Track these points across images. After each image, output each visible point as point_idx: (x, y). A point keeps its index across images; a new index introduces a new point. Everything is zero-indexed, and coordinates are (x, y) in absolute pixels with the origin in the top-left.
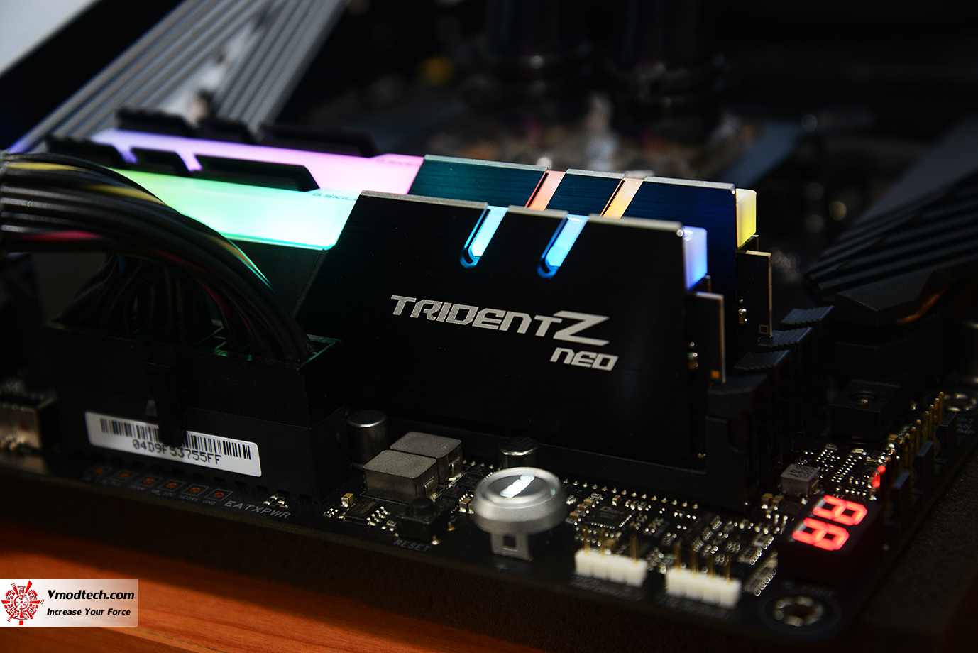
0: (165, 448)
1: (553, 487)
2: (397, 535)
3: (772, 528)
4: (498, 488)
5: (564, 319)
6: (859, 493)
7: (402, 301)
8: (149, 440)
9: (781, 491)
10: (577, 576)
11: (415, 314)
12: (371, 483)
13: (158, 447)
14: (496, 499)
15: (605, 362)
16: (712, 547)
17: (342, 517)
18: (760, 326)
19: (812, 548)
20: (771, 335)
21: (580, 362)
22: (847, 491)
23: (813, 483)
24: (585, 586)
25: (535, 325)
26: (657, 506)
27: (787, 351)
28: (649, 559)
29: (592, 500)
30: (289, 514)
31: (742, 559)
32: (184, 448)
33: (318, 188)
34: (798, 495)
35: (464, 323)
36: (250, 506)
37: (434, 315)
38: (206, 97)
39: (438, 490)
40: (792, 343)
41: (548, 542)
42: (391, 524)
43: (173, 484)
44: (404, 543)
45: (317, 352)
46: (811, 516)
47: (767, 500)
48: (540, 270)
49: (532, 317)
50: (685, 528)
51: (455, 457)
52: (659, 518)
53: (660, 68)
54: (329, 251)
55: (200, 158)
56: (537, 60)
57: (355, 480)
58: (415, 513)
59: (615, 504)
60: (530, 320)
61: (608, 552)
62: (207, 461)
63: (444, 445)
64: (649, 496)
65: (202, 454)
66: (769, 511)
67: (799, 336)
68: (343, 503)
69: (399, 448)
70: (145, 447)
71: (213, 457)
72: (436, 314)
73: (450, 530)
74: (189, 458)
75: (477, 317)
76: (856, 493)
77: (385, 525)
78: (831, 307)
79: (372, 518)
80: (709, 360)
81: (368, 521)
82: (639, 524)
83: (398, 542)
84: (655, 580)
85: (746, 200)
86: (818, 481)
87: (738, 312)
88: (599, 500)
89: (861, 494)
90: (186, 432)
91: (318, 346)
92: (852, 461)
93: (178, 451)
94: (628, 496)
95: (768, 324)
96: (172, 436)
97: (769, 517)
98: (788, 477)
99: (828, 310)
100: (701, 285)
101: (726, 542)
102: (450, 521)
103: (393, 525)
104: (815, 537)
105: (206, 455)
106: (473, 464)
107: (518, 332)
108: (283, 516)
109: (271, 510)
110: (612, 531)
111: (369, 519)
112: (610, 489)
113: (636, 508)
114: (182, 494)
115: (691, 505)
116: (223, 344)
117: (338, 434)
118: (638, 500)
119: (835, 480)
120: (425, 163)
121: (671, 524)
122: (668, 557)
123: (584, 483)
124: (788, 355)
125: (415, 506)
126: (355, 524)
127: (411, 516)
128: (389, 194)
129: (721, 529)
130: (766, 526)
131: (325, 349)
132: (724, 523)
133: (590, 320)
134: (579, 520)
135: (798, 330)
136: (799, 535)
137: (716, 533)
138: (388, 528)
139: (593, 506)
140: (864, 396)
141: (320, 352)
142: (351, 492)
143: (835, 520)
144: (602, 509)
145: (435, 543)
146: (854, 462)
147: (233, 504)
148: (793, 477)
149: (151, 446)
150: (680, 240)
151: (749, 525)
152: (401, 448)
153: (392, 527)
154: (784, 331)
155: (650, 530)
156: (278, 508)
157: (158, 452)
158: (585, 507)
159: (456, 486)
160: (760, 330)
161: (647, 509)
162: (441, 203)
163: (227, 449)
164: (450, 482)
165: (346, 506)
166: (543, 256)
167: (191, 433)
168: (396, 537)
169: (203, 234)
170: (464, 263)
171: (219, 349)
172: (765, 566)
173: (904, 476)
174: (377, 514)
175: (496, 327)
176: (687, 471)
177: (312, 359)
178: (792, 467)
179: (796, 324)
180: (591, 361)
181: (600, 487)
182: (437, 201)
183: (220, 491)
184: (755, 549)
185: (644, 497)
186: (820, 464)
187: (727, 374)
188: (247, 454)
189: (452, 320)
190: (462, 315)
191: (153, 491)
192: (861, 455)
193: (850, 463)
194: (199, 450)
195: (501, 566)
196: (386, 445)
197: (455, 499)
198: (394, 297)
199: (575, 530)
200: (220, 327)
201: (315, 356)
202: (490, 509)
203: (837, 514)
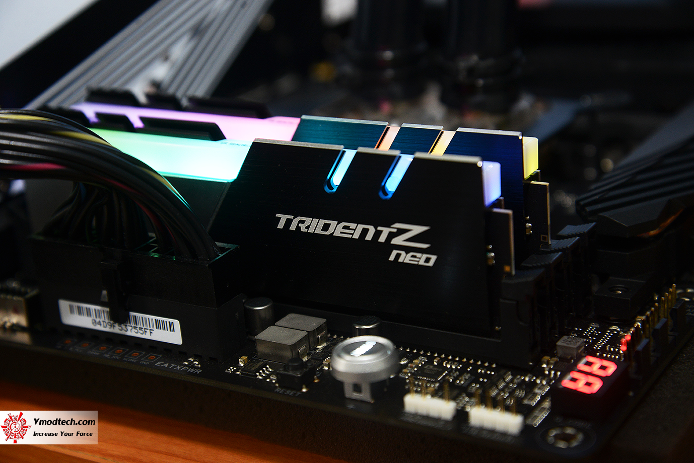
0: (114, 325)
1: (389, 349)
2: (277, 385)
3: (549, 381)
4: (349, 350)
5: (399, 229)
6: (613, 356)
7: (284, 218)
8: (103, 320)
9: (557, 355)
10: (405, 413)
11: (293, 227)
12: (261, 349)
13: (110, 324)
14: (347, 357)
15: (428, 260)
16: (504, 393)
17: (238, 373)
18: (542, 236)
19: (575, 392)
20: (550, 242)
21: (410, 260)
22: (605, 355)
23: (579, 349)
24: (411, 420)
25: (378, 234)
26: (467, 365)
27: (560, 253)
28: (458, 401)
29: (420, 361)
30: (201, 371)
31: (526, 402)
32: (128, 325)
33: (225, 138)
34: (569, 357)
35: (327, 233)
36: (173, 365)
37: (306, 228)
38: (156, 84)
39: (308, 354)
40: (565, 247)
41: (385, 390)
42: (273, 377)
43: (120, 350)
44: (282, 391)
45: (222, 254)
46: (576, 369)
47: (546, 361)
48: (381, 194)
49: (376, 228)
50: (485, 380)
51: (322, 331)
52: (467, 374)
53: (474, 58)
54: (232, 183)
55: (143, 119)
56: (388, 55)
57: (249, 347)
58: (290, 369)
59: (435, 364)
60: (374, 230)
61: (429, 397)
62: (144, 334)
63: (314, 323)
64: (461, 359)
65: (141, 329)
66: (547, 369)
67: (569, 243)
68: (240, 363)
69: (281, 325)
70: (100, 325)
71: (148, 331)
72: (308, 227)
73: (316, 381)
74: (131, 332)
75: (337, 229)
76: (611, 356)
77: (269, 378)
78: (594, 223)
79: (260, 373)
80: (503, 258)
81: (257, 375)
82: (452, 377)
83: (277, 390)
84: (461, 415)
85: (531, 146)
86: (583, 347)
87: (525, 226)
88: (424, 361)
89: (615, 357)
90: (129, 313)
91: (222, 250)
92: (610, 335)
93: (124, 327)
94: (446, 359)
95: (548, 235)
96: (119, 316)
97: (547, 372)
98: (562, 344)
99: (592, 225)
100: (497, 203)
101: (514, 390)
102: (315, 375)
103: (275, 378)
104: (578, 384)
105: (143, 330)
106: (335, 337)
107: (366, 239)
108: (197, 372)
109: (188, 368)
110: (433, 382)
111: (258, 374)
112: (433, 353)
113: (451, 366)
114: (126, 358)
115: (490, 364)
116: (155, 249)
117: (237, 314)
118: (453, 361)
119: (597, 348)
120: (302, 121)
121: (475, 377)
122: (472, 400)
123: (414, 350)
124: (561, 256)
125: (290, 364)
126: (248, 378)
127: (287, 371)
128: (274, 141)
129: (512, 381)
130: (544, 379)
131: (228, 252)
132: (514, 375)
133: (417, 230)
134: (409, 375)
135: (569, 239)
136: (567, 383)
137: (508, 384)
138: (271, 380)
139: (420, 365)
140: (619, 288)
141: (224, 254)
142: (246, 356)
143: (594, 373)
144: (426, 367)
145: (304, 390)
147: (161, 364)
148: (565, 345)
149: (105, 324)
150: (480, 170)
151: (532, 378)
152: (283, 325)
153: (274, 380)
154: (560, 240)
155: (460, 381)
156: (193, 366)
157: (110, 328)
158: (414, 366)
159: (322, 352)
160: (542, 239)
161: (459, 368)
162: (310, 147)
163: (158, 325)
164: (318, 349)
165: (242, 365)
166: (383, 184)
167: (132, 314)
168: (277, 387)
169: (138, 167)
170: (327, 189)
171: (152, 252)
172: (542, 407)
173: (644, 342)
174: (263, 371)
175: (350, 236)
176: (488, 339)
177: (217, 258)
178: (565, 337)
179: (568, 235)
180: (418, 260)
181: (426, 352)
182: (307, 145)
183: (152, 355)
184: (535, 395)
185: (457, 359)
186: (586, 337)
187: (516, 269)
188: (172, 328)
189: (319, 231)
190: (325, 228)
191: (105, 355)
192: (616, 330)
193: (608, 336)
194: (138, 326)
195: (351, 406)
196: (272, 322)
197: (320, 360)
198: (278, 215)
199: (406, 381)
200: (154, 238)
201: (220, 257)
202: (342, 365)
203: (595, 369)
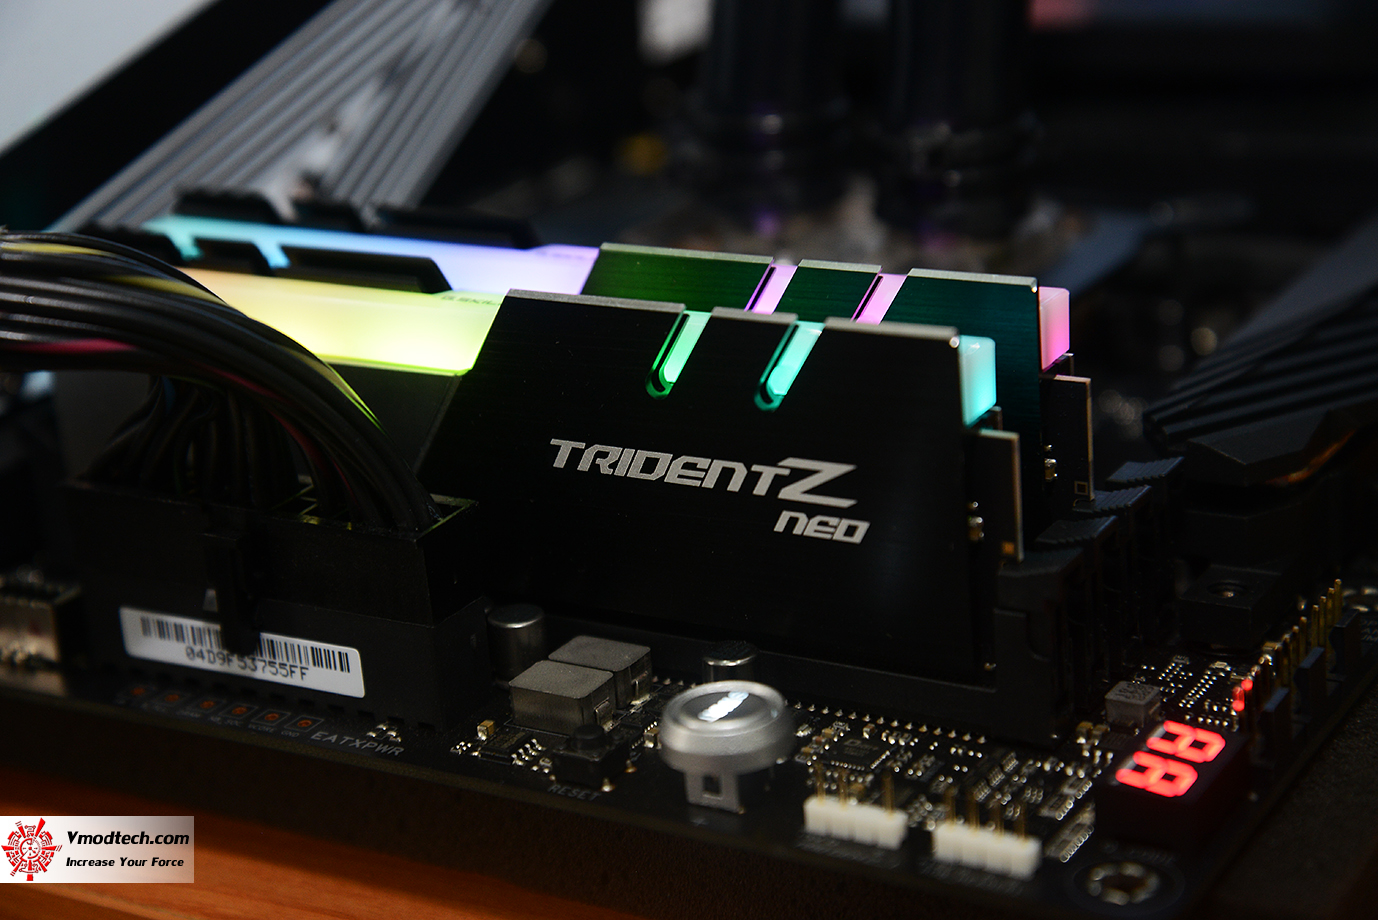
0: (230, 657)
1: (774, 707)
2: (553, 778)
3: (1090, 770)
4: (696, 708)
5: (793, 470)
6: (1217, 722)
7: (566, 447)
8: (209, 647)
9: (1106, 719)
10: (806, 834)
11: (584, 465)
12: (520, 706)
13: (221, 656)
14: (693, 724)
15: (851, 531)
16: (1003, 796)
17: (476, 754)
18: (1076, 483)
19: (1143, 795)
20: (1092, 496)
21: (816, 531)
22: (1201, 719)
23: (1151, 708)
24: (818, 848)
25: (752, 479)
26: (928, 738)
27: (1113, 518)
28: (911, 811)
29: (835, 732)
30: (402, 750)
31: (1045, 812)
32: (257, 658)
33: (449, 288)
34: (1130, 724)
35: (653, 477)
36: (347, 738)
37: (610, 466)
39: (615, 717)
40: (1122, 506)
41: (767, 788)
42: (546, 763)
43: (242, 708)
44: (563, 789)
45: (444, 517)
46: (1145, 749)
47: (1084, 731)
48: (758, 400)
49: (748, 468)
50: (965, 770)
51: (640, 672)
52: (929, 756)
53: (942, 131)
54: (463, 376)
55: (287, 250)
56: (772, 122)
57: (497, 702)
58: (579, 746)
59: (866, 736)
60: (746, 472)
61: (853, 802)
62: (289, 677)
63: (626, 654)
64: (917, 726)
65: (283, 665)
66: (1088, 747)
67: (1129, 498)
68: (480, 734)
69: (560, 658)
70: (203, 657)
71: (298, 671)
72: (613, 466)
73: (630, 771)
74: (264, 672)
75: (671, 469)
76: (1213, 722)
77: (537, 764)
78: (1180, 458)
79: (519, 755)
80: (999, 527)
81: (513, 759)
82: (899, 764)
83: (554, 788)
84: (918, 839)
85: (1055, 302)
86: (1158, 704)
87: (1044, 463)
88: (844, 731)
89: (1221, 724)
90: (259, 635)
91: (445, 509)
92: (1210, 679)
93: (249, 662)
94: (887, 726)
95: (1087, 480)
96: (240, 640)
97: (1087, 754)
98: (1117, 698)
99: (1176, 462)
100: (988, 419)
101: (1022, 789)
102: (629, 758)
103: (549, 765)
104: (1149, 778)
105: (288, 668)
106: (668, 682)
107: (728, 489)
108: (394, 753)
109: (376, 744)
110: (860, 773)
111: (514, 756)
112: (861, 715)
113: (897, 742)
114: (253, 723)
115: (975, 737)
116: (312, 507)
117: (473, 637)
118: (901, 730)
119: (1185, 705)
120: (603, 255)
121: (945, 763)
122: (939, 809)
123: (824, 708)
124: (1114, 523)
125: (579, 737)
126: (495, 763)
127: (573, 751)
128: (547, 294)
129: (1017, 771)
130: (1081, 767)
131: (455, 514)
132: (1022, 760)
133: (830, 471)
134: (815, 758)
135: (1131, 490)
136: (1126, 775)
137: (1009, 776)
138: (541, 768)
139: (836, 739)
140: (1229, 587)
141: (448, 518)
142: (489, 719)
143: (1179, 755)
144: (847, 743)
145: (607, 789)
146: (1213, 681)
147: (325, 736)
148: (1122, 699)
149: (211, 655)
150: (954, 353)
151: (1058, 764)
152: (565, 659)
153: (547, 767)
154: (1111, 491)
155: (915, 772)
156: (387, 741)
157: (222, 664)
158: (823, 740)
159: (642, 712)
160: (1076, 489)
161: (912, 744)
162: (619, 306)
163: (317, 658)
164: (633, 706)
165: (484, 738)
166: (763, 380)
167: (266, 636)
168: (552, 781)
170: (651, 390)
171: (307, 513)
172: (1078, 822)
173: (1279, 694)
174: (526, 750)
175: (697, 483)
176: (970, 688)
177: (434, 527)
178: (1123, 684)
179: (1129, 482)
180: (832, 530)
181: (847, 713)
182: (613, 302)
183: (306, 719)
184: (1064, 798)
185: (909, 727)
186: (1165, 683)
187: (1026, 548)
188: (344, 666)
189: (635, 473)
190: (649, 466)
191: (212, 719)
192: (1223, 670)
193: (1207, 681)
194: (278, 661)
195: (699, 821)
196: (543, 654)
197: (638, 729)
198: (554, 442)
199: (807, 771)
200: (309, 485)
201: (439, 524)
202: (682, 738)
203: (1182, 747)
